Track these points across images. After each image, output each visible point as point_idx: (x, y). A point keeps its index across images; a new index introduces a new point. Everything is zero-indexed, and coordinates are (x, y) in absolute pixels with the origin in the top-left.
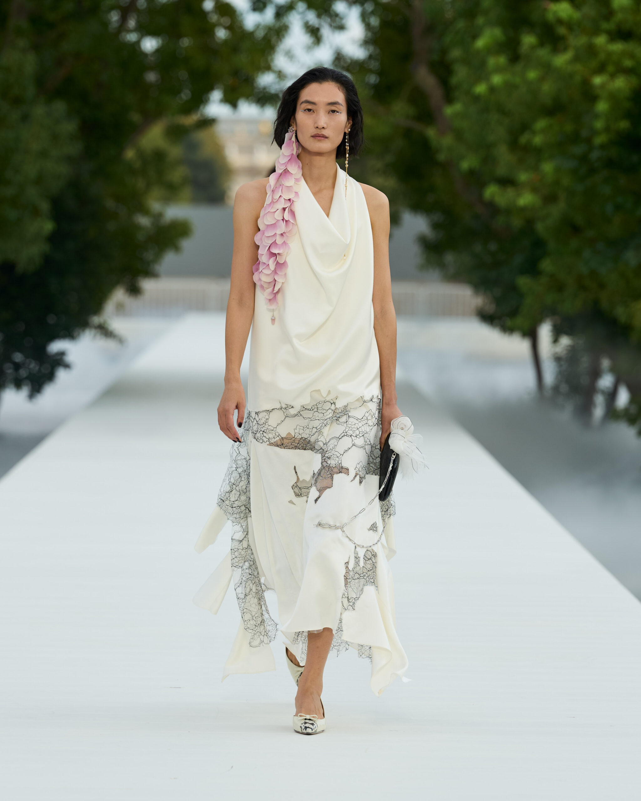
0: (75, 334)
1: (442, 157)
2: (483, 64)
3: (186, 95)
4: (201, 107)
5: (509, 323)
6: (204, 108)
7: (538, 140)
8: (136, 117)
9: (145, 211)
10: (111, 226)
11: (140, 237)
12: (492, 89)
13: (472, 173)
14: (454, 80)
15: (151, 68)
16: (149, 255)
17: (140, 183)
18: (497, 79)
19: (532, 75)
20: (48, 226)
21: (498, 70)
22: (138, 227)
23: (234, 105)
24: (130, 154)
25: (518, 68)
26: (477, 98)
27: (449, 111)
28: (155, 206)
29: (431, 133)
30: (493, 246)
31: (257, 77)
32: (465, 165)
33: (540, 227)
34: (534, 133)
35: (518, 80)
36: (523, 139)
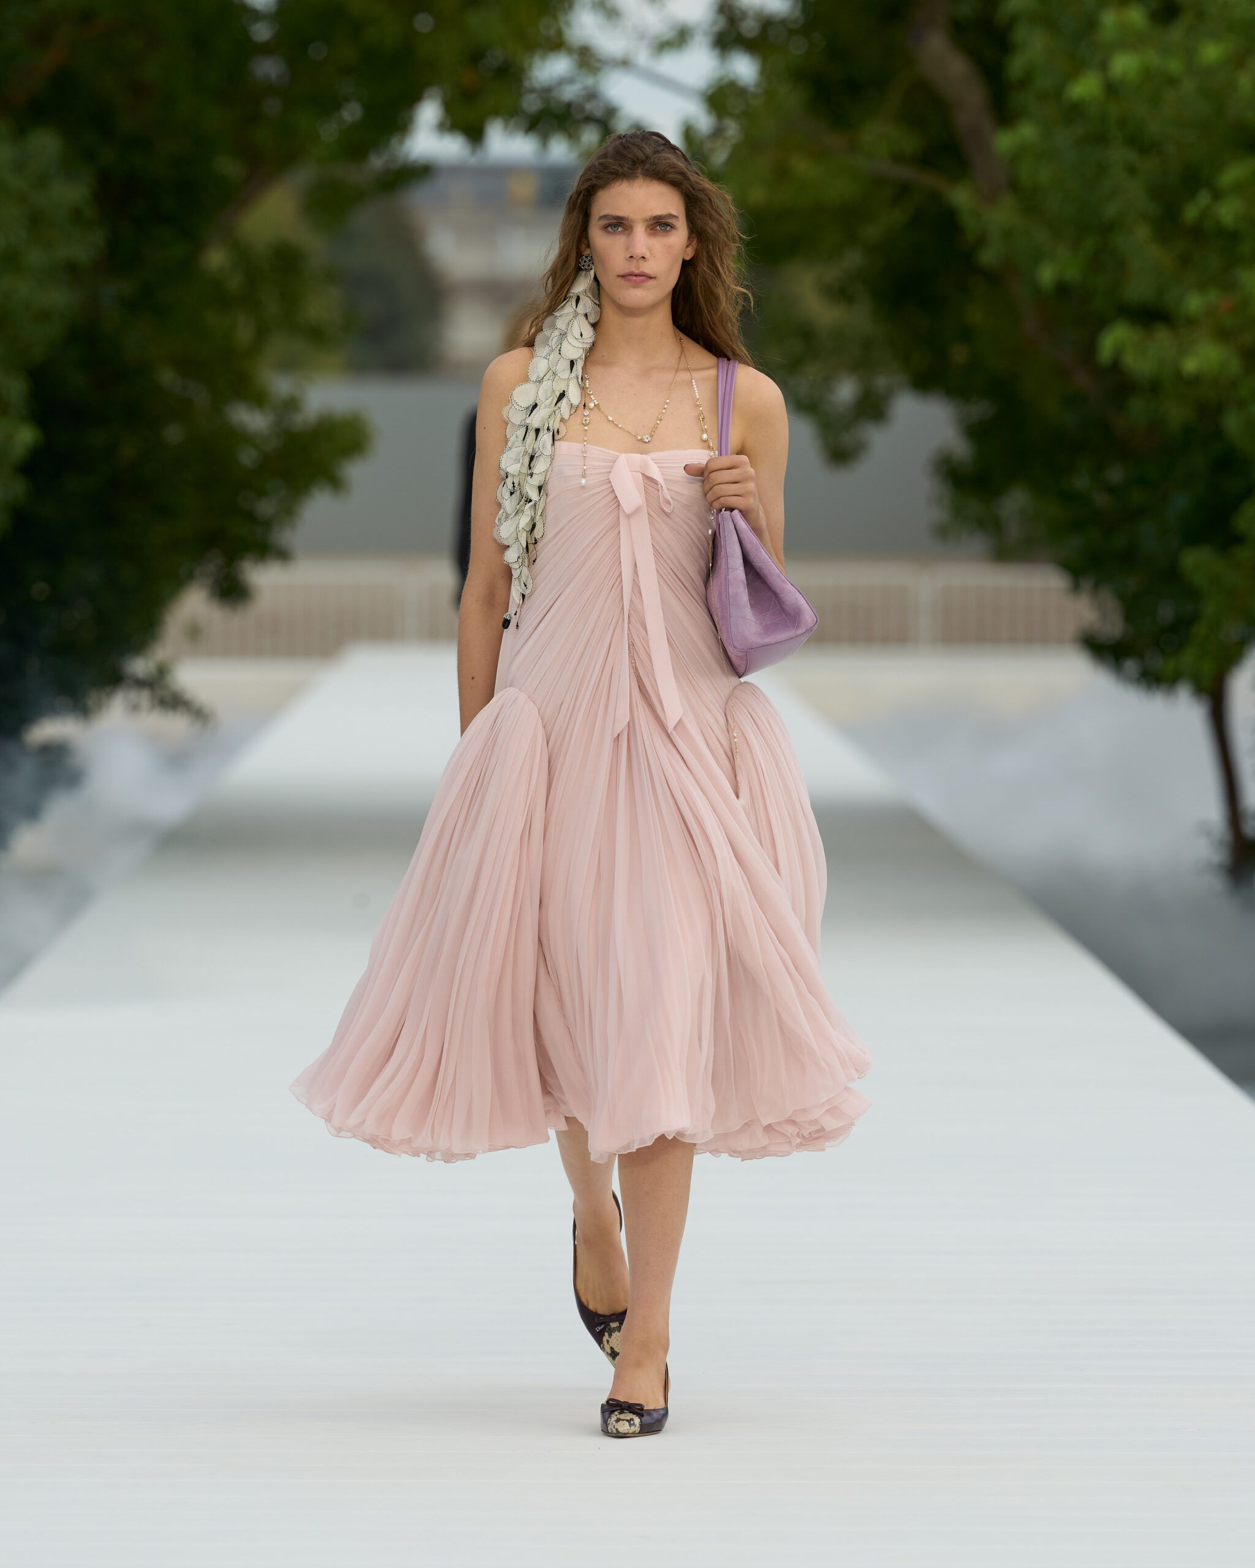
0: (91, 702)
1: (988, 257)
2: (1091, 24)
3: (352, 112)
4: (394, 142)
5: (1157, 662)
6: (401, 142)
7: (1228, 212)
8: (228, 167)
9: (258, 399)
10: (174, 434)
11: (247, 457)
12: (1112, 89)
13: (1062, 289)
14: (1016, 66)
15: (265, 49)
16: (266, 507)
17: (244, 332)
18: (1124, 64)
19: (1211, 52)
20: (26, 436)
21: (1129, 41)
22: (241, 436)
23: (475, 135)
24: (216, 258)
25: (1176, 33)
26: (1075, 111)
27: (1005, 141)
28: (281, 385)
29: (961, 197)
30: (1116, 474)
31: (530, 66)
32: (1047, 275)
33: (1232, 423)
34: (1217, 195)
35: (1174, 66)
36: (1191, 212)
